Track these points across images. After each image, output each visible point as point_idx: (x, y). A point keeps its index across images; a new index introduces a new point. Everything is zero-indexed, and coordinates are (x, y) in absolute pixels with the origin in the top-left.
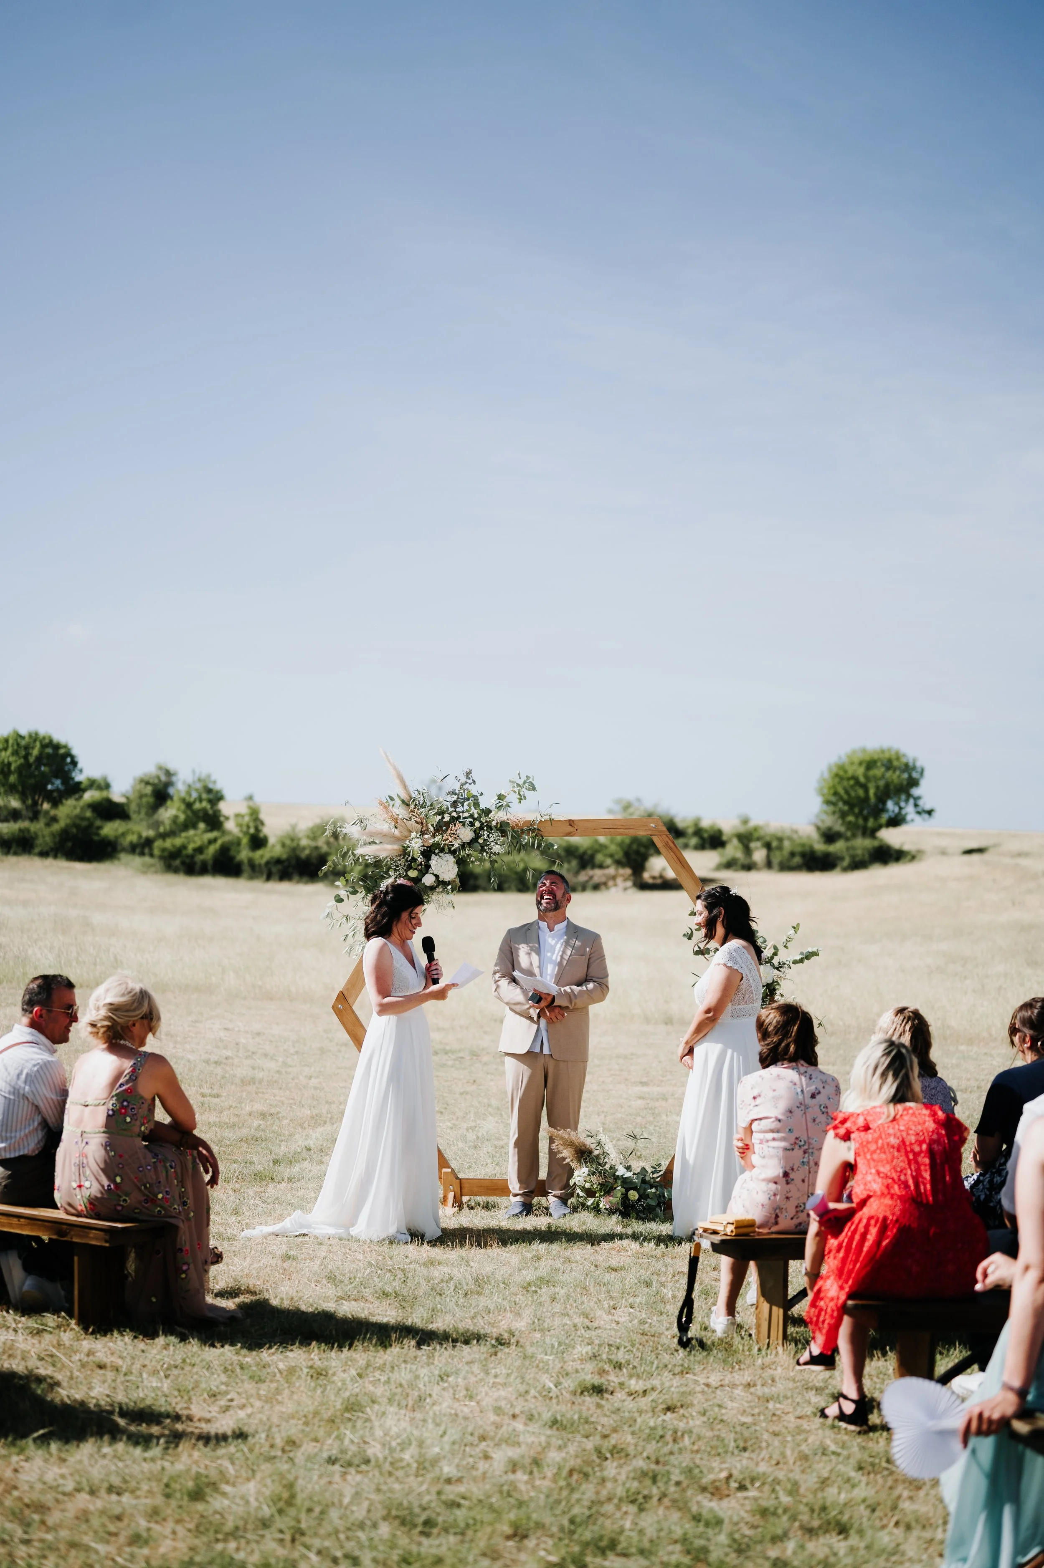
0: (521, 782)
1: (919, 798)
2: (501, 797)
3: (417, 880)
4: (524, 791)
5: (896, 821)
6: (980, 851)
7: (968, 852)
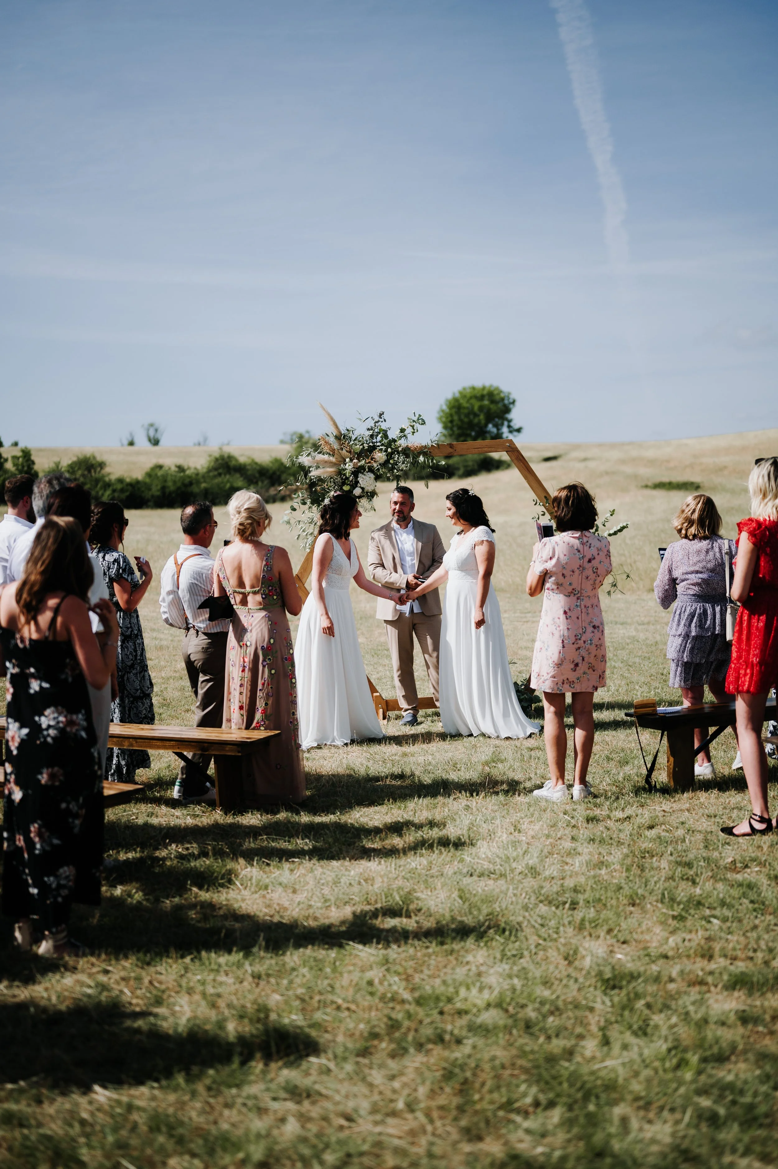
0: (415, 419)
1: (511, 420)
2: (402, 430)
3: (350, 491)
4: (417, 426)
6: (554, 458)
7: (548, 459)
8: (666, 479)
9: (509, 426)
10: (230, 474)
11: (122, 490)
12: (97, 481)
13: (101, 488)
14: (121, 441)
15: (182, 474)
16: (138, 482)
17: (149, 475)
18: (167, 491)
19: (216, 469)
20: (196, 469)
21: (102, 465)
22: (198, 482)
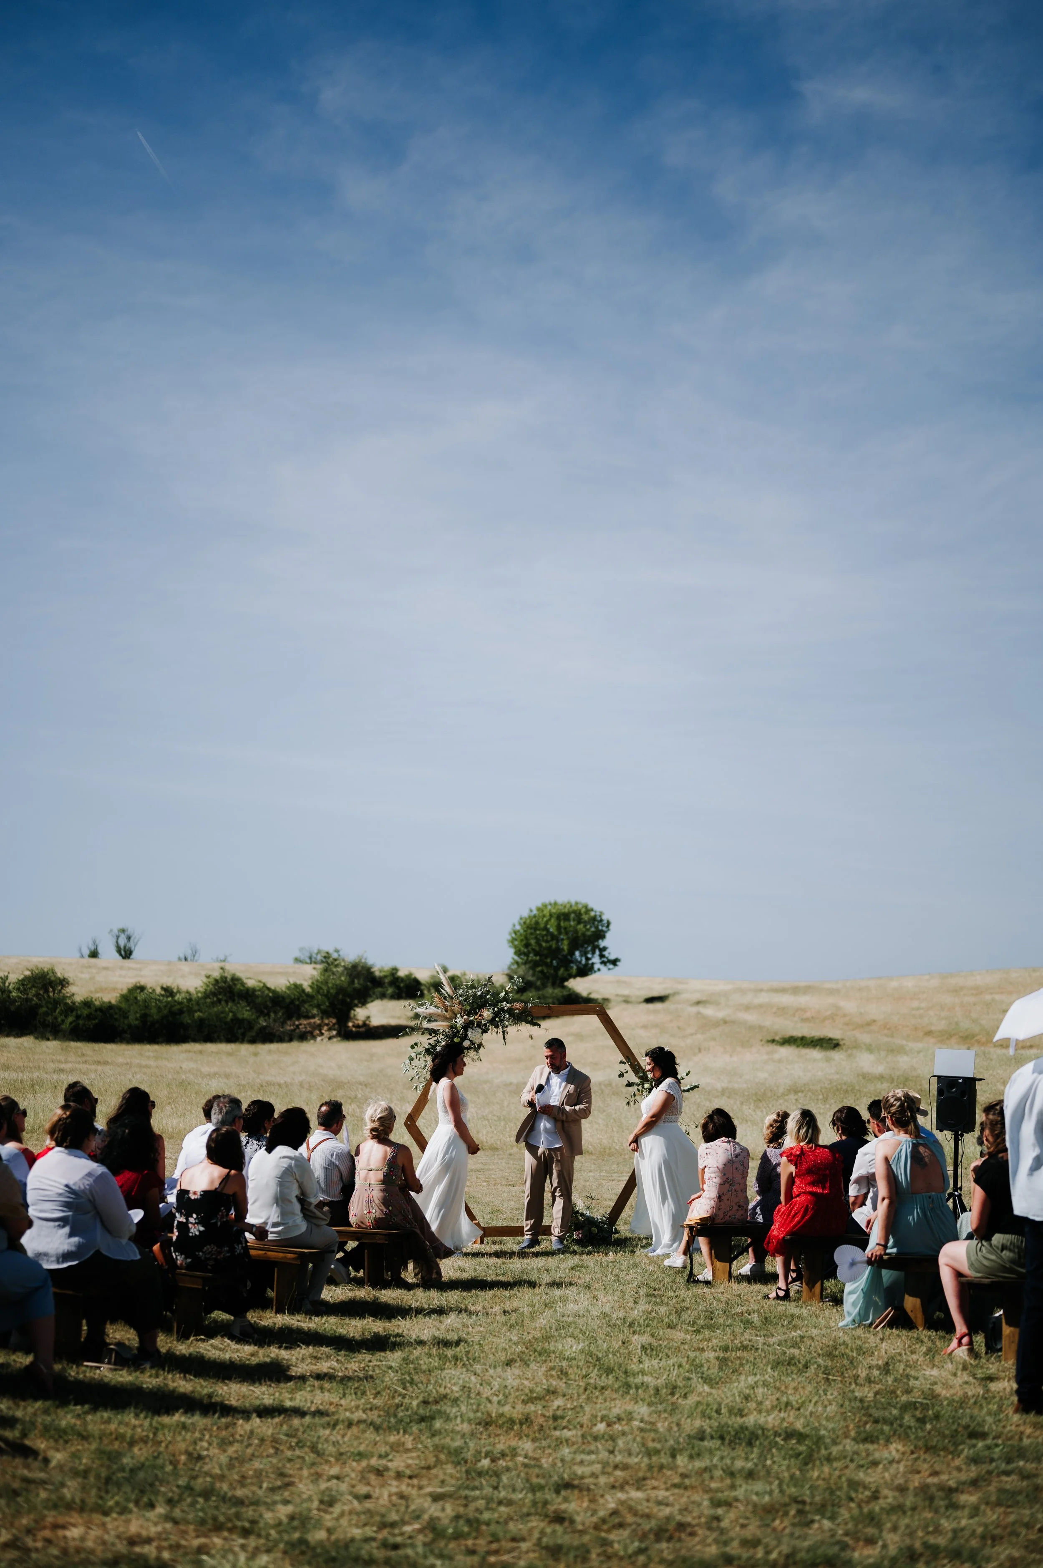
1: (605, 949)
3: (461, 1043)
5: (585, 971)
6: (661, 999)
7: (650, 1000)
8: (798, 1033)
9: (602, 956)
10: (233, 1001)
11: (89, 1017)
12: (56, 1003)
13: (61, 1013)
14: (80, 950)
15: (170, 999)
16: (110, 1006)
17: (125, 998)
18: (150, 1019)
19: (214, 994)
20: (188, 992)
21: (63, 983)
22: (191, 1011)
